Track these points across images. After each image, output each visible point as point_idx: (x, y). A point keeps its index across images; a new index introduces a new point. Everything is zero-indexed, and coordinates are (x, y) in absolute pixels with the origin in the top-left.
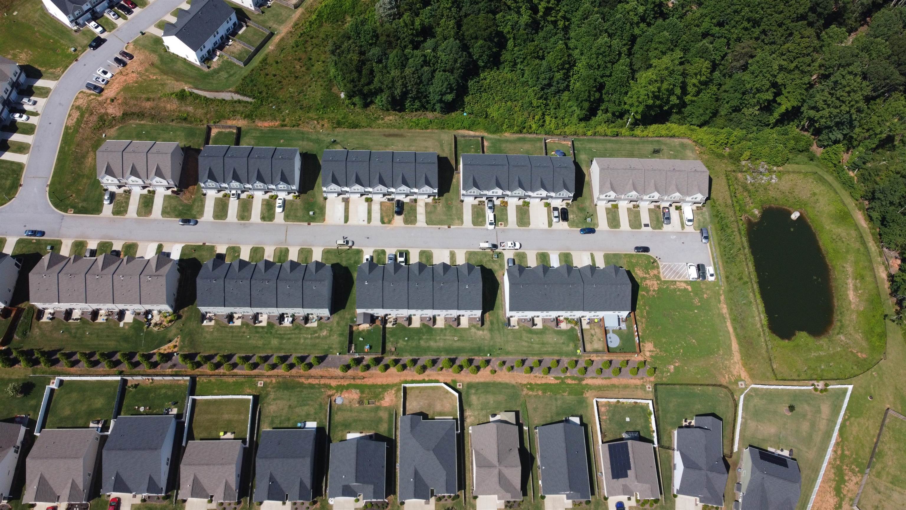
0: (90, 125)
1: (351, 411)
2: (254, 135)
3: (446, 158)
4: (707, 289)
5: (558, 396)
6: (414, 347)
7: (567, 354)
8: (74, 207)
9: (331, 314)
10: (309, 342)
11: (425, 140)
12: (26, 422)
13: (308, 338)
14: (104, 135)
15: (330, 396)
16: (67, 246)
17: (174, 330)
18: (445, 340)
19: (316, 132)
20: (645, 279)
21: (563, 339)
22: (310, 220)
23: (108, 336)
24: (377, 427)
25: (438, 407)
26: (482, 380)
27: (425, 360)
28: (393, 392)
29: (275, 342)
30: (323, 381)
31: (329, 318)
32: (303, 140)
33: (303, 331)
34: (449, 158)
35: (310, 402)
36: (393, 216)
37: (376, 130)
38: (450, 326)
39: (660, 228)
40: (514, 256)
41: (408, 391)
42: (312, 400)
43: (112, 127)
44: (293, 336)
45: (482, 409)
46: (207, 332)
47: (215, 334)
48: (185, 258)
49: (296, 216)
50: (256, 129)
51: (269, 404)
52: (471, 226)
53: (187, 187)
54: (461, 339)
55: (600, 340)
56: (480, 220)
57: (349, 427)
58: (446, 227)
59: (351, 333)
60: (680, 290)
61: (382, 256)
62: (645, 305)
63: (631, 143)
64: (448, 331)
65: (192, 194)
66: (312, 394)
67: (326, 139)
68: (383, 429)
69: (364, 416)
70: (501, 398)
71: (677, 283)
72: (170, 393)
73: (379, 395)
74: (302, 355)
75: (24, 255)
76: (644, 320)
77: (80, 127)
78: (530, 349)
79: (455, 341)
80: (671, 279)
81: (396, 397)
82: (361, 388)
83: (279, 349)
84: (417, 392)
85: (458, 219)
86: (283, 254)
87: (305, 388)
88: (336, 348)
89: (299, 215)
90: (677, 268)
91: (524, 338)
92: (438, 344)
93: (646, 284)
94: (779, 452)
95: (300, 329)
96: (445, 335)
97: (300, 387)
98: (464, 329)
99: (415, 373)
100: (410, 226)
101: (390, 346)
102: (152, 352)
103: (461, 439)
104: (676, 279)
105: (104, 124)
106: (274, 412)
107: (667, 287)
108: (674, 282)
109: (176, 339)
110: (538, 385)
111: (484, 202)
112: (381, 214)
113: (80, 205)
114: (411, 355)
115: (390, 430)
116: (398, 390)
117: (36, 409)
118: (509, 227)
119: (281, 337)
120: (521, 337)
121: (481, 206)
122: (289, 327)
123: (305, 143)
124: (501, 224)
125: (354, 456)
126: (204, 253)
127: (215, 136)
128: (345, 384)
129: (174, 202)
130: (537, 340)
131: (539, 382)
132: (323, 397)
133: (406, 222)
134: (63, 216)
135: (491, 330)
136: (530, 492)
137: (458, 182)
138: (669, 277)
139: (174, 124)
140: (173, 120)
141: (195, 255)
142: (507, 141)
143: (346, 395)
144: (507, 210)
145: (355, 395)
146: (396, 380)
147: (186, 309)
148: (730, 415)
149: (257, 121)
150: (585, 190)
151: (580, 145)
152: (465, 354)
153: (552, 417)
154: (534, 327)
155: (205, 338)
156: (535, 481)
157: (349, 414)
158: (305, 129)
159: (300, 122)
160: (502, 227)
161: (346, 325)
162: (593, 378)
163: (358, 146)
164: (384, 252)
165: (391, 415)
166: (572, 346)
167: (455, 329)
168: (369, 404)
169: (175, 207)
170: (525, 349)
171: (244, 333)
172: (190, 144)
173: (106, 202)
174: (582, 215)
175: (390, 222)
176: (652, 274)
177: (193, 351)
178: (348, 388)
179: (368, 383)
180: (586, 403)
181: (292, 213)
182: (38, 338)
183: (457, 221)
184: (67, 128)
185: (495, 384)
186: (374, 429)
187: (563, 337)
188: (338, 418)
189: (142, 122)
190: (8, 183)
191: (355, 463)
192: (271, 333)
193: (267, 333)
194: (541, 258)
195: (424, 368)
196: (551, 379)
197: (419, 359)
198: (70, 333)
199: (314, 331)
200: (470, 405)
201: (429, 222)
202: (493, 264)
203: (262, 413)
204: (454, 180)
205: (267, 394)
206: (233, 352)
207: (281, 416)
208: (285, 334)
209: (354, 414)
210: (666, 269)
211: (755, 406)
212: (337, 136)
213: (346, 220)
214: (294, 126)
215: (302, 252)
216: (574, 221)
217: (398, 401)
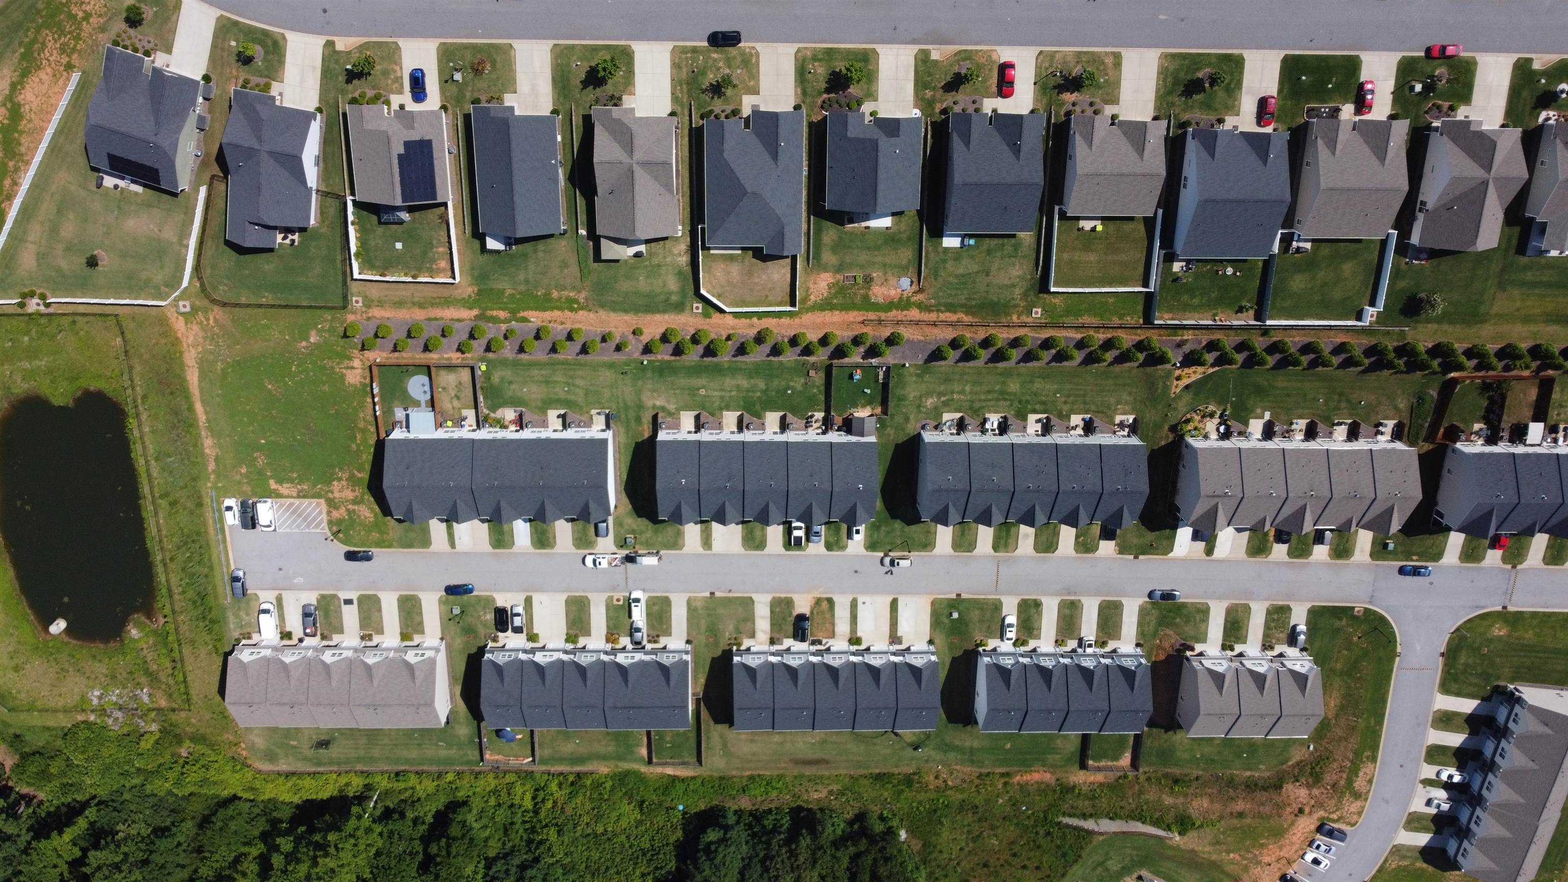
0: (1335, 765)
1: (885, 265)
2: (1057, 756)
3: (717, 721)
4: (239, 482)
5: (522, 288)
6: (777, 376)
7: (504, 363)
8: (1354, 618)
9: (919, 434)
10: (957, 387)
11: (754, 754)
12: (1410, 252)
13: (959, 393)
14: (1312, 748)
15: (921, 291)
16: (1362, 551)
17: (1182, 406)
18: (721, 390)
19: (950, 765)
20: (355, 502)
21: (511, 390)
22: (956, 603)
23: (1288, 395)
24: (840, 237)
25: (735, 270)
26: (658, 317)
27: (758, 354)
28: (812, 297)
29: (1014, 386)
30: (933, 316)
31: (923, 427)
32: (972, 748)
33: (967, 404)
34: (712, 722)
35: (955, 281)
36: (812, 613)
37: (842, 772)
38: (712, 414)
39: (323, 597)
40: (595, 542)
41: (787, 298)
42: (951, 284)
43: (1298, 763)
44: (983, 397)
45: (659, 265)
46: (1126, 403)
47: (1113, 400)
48: (1168, 531)
49: (981, 609)
50: (1053, 767)
51: (1022, 278)
52: (673, 597)
53: (1169, 657)
54: (693, 391)
55: (444, 389)
56: (657, 608)
57: (888, 237)
58: (718, 594)
59: (884, 403)
60: (291, 481)
61: (831, 540)
62: (358, 453)
63: (372, 760)
64: (716, 404)
65: (1159, 647)
66: (951, 295)
67: (933, 753)
68: (830, 233)
69: (863, 257)
70: (625, 286)
71: (295, 494)
72: (1185, 298)
73: (836, 293)
74: (967, 364)
75: (1432, 533)
76: (361, 425)
77: (1352, 762)
78: (571, 373)
79: (704, 387)
80: (306, 502)
81: (808, 289)
82: (867, 304)
83: (1007, 373)
84: (770, 298)
85: (696, 610)
86: (1003, 542)
87: (962, 306)
88: (911, 375)
89: (977, 612)
90: (294, 521)
91: (581, 393)
92: (734, 382)
93: (354, 491)
94: (121, 183)
95: (971, 408)
96: (722, 397)
97: (971, 307)
98: (687, 408)
99: (775, 331)
100: (783, 595)
101: (818, 378)
102: (1217, 368)
103: (696, 214)
104: (297, 502)
105: (1313, 768)
106: (1014, 265)
107: (314, 486)
108: (302, 495)
109: (1178, 390)
110: (559, 309)
111: (649, 642)
112: (833, 615)
113: (1344, 622)
114: (781, 362)
115: (818, 232)
116: (804, 300)
117: (1396, 274)
118: (604, 596)
119: (1003, 394)
120: (586, 395)
121: (654, 633)
122: (990, 412)
123: (968, 744)
124: (618, 600)
125: (881, 186)
126: (1135, 541)
127: (1123, 753)
128: (894, 312)
129: (1189, 630)
130: (557, 390)
131: (557, 313)
132: (932, 290)
133: (789, 603)
134: (1370, 602)
135: (640, 407)
136: (577, 121)
137: (695, 678)
138: (310, 504)
139: (1196, 773)
140: (1197, 778)
141: (1150, 536)
142: (604, 758)
143: (893, 292)
144: (608, 627)
145: (879, 292)
146: (808, 318)
147: (1163, 443)
148: (208, 252)
149: (1053, 782)
150: (461, 667)
151: (469, 752)
152: (688, 364)
153: (535, 251)
154: (562, 412)
155: (1130, 394)
156: (568, 141)
157: (888, 260)
158: (967, 769)
159: (977, 782)
160: (616, 596)
161: (892, 416)
162: (459, 320)
163: (875, 740)
164: (829, 547)
165: (817, 257)
166: (496, 378)
167: (704, 408)
168: (855, 277)
169: (1188, 621)
170: (580, 373)
171: (1065, 403)
172: (1166, 736)
173: (1302, 628)
174: (468, 619)
175: (818, 601)
176: (343, 510)
177: (1149, 370)
178: (890, 306)
179: (856, 313)
180: (472, 275)
181: (988, 614)
182: (1399, 392)
183: (699, 604)
184: (1374, 759)
185: (636, 309)
186: (846, 233)
187: (510, 394)
188: (907, 254)
189: (1248, 773)
190: (1463, 659)
191: (879, 173)
192: (1020, 402)
193: (1027, 402)
194: (548, 539)
195: (759, 339)
196: (536, 318)
197: (768, 356)
198: (1348, 401)
199: (947, 406)
200: (680, 273)
201: (748, 603)
202: (635, 527)
203: (1033, 262)
204: (702, 681)
205: (1025, 295)
206: (1083, 369)
207: (1002, 258)
208: (998, 400)
209: (879, 259)
210: (314, 519)
211: (162, 268)
212: (912, 759)
213: (894, 604)
214: (988, 774)
215: (970, 545)
216: (484, 608)
217: (805, 282)
